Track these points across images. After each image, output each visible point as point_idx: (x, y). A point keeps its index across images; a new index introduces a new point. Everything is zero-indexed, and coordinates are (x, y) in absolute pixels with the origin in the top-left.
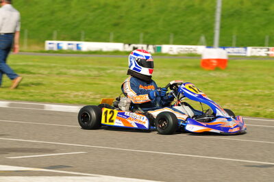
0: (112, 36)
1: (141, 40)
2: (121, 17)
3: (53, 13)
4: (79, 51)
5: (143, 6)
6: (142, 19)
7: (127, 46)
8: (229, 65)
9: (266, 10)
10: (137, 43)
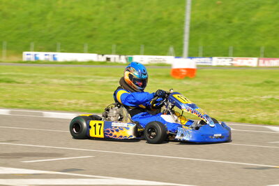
0: (86, 48)
1: (114, 51)
2: (94, 29)
3: (30, 25)
5: (115, 19)
6: (114, 31)
7: (100, 56)
8: (197, 74)
9: (230, 22)
10: (110, 53)
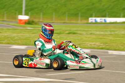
0: (122, 15)
4: (105, 23)
